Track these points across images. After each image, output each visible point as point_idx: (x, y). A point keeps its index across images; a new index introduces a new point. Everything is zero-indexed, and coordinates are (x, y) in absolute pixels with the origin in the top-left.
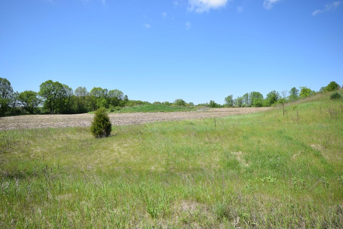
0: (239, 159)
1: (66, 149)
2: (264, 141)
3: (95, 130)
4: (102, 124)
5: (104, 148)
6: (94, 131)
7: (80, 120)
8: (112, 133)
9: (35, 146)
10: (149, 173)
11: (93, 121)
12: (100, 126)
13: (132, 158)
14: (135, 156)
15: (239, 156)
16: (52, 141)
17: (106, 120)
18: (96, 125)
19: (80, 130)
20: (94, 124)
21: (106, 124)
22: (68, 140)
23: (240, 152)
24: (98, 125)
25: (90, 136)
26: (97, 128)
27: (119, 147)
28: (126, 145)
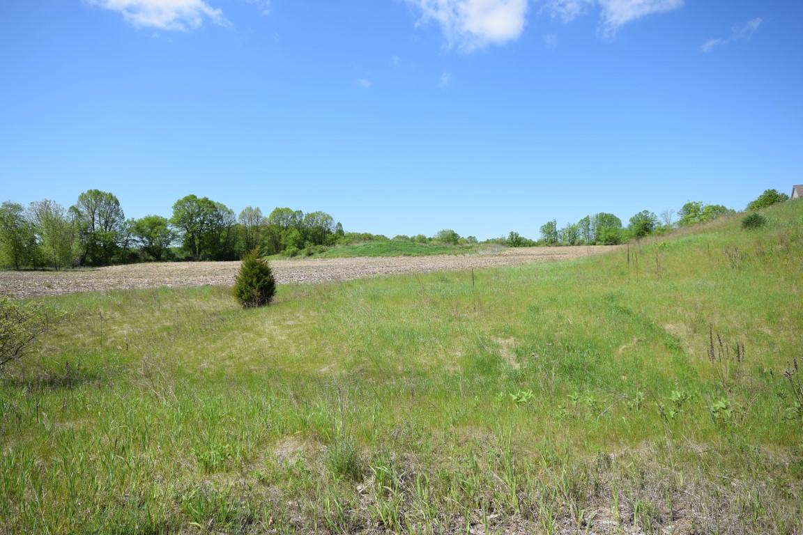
0: (504, 353)
2: (570, 317)
3: (242, 292)
4: (255, 280)
6: (240, 294)
8: (275, 298)
9: (120, 324)
11: (237, 275)
12: (251, 284)
13: (293, 350)
14: (300, 344)
15: (506, 347)
16: (157, 314)
17: (265, 272)
18: (244, 283)
19: (219, 291)
20: (240, 281)
21: (265, 281)
22: (189, 311)
23: (511, 341)
24: (246, 282)
25: (233, 303)
26: (246, 289)
27: (276, 327)
28: (290, 323)
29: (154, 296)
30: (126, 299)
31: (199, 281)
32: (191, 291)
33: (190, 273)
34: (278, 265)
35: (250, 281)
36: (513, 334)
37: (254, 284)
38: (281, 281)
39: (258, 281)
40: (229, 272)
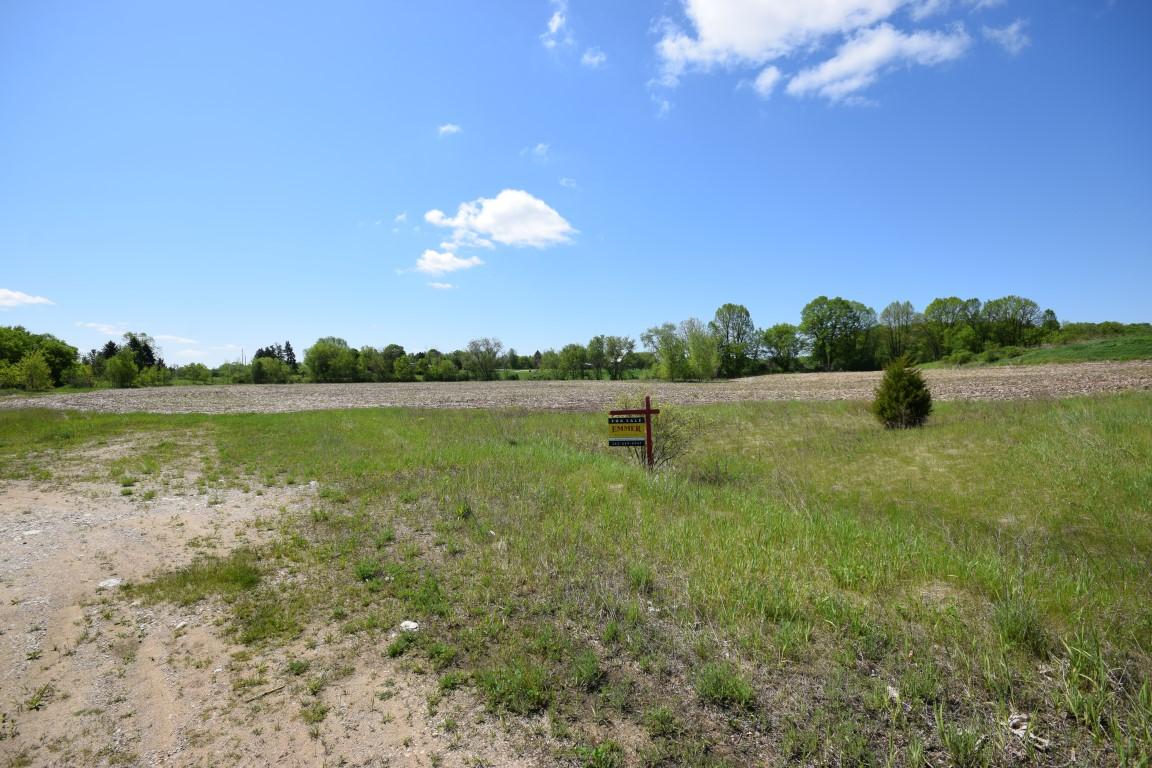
3: (884, 409)
4: (902, 394)
6: (881, 411)
8: (931, 419)
9: (754, 435)
10: (987, 529)
11: (879, 388)
12: (897, 400)
13: (955, 487)
14: (968, 481)
16: (787, 428)
17: (917, 384)
18: (887, 398)
19: (854, 407)
20: (882, 395)
21: (916, 396)
22: (820, 427)
24: (890, 397)
25: (871, 421)
26: (889, 404)
27: (930, 455)
28: (953, 452)
29: (783, 409)
30: (758, 411)
31: (831, 395)
32: (821, 406)
33: (820, 385)
34: (937, 378)
35: (895, 395)
37: (901, 400)
38: (940, 397)
39: (906, 396)
40: (868, 384)
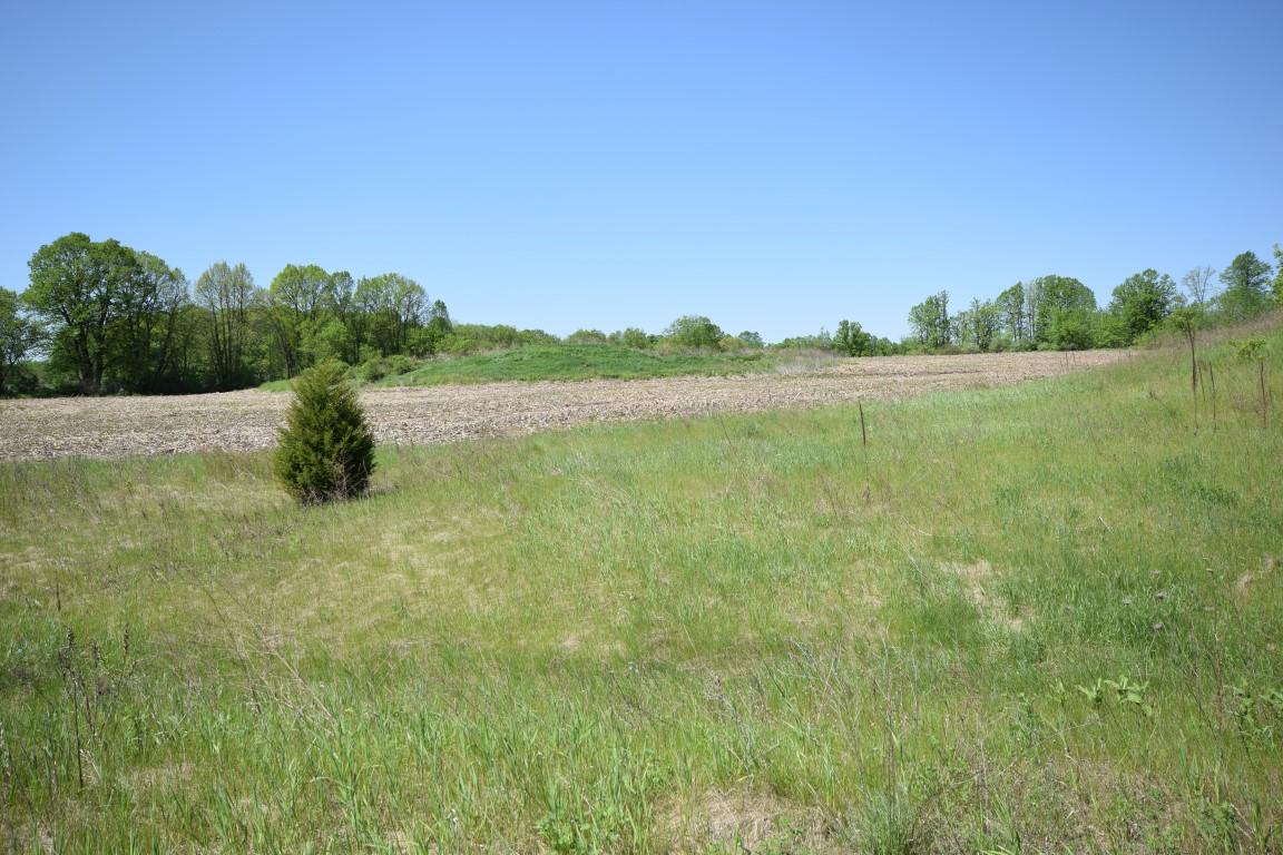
0: (976, 595)
1: (162, 558)
2: (1095, 510)
3: (296, 467)
4: (328, 436)
5: (339, 553)
6: (291, 476)
7: (227, 419)
8: (376, 480)
10: (550, 665)
11: (287, 427)
12: (318, 448)
13: (473, 598)
14: (486, 586)
15: (977, 582)
16: (95, 520)
17: (351, 416)
18: (299, 444)
19: (224, 465)
20: (289, 439)
21: (352, 440)
22: (173, 513)
23: (984, 566)
24: (307, 442)
25: (275, 494)
26: (304, 457)
27: (410, 548)
28: (443, 536)
31: (184, 442)
35: (315, 439)
36: (982, 554)
37: (327, 447)
39: (336, 440)
